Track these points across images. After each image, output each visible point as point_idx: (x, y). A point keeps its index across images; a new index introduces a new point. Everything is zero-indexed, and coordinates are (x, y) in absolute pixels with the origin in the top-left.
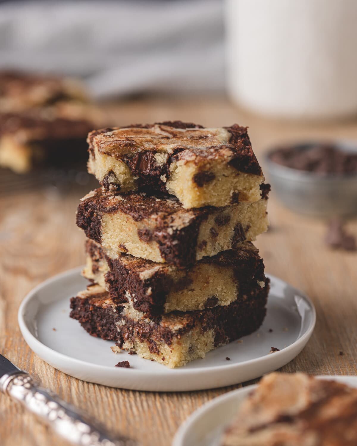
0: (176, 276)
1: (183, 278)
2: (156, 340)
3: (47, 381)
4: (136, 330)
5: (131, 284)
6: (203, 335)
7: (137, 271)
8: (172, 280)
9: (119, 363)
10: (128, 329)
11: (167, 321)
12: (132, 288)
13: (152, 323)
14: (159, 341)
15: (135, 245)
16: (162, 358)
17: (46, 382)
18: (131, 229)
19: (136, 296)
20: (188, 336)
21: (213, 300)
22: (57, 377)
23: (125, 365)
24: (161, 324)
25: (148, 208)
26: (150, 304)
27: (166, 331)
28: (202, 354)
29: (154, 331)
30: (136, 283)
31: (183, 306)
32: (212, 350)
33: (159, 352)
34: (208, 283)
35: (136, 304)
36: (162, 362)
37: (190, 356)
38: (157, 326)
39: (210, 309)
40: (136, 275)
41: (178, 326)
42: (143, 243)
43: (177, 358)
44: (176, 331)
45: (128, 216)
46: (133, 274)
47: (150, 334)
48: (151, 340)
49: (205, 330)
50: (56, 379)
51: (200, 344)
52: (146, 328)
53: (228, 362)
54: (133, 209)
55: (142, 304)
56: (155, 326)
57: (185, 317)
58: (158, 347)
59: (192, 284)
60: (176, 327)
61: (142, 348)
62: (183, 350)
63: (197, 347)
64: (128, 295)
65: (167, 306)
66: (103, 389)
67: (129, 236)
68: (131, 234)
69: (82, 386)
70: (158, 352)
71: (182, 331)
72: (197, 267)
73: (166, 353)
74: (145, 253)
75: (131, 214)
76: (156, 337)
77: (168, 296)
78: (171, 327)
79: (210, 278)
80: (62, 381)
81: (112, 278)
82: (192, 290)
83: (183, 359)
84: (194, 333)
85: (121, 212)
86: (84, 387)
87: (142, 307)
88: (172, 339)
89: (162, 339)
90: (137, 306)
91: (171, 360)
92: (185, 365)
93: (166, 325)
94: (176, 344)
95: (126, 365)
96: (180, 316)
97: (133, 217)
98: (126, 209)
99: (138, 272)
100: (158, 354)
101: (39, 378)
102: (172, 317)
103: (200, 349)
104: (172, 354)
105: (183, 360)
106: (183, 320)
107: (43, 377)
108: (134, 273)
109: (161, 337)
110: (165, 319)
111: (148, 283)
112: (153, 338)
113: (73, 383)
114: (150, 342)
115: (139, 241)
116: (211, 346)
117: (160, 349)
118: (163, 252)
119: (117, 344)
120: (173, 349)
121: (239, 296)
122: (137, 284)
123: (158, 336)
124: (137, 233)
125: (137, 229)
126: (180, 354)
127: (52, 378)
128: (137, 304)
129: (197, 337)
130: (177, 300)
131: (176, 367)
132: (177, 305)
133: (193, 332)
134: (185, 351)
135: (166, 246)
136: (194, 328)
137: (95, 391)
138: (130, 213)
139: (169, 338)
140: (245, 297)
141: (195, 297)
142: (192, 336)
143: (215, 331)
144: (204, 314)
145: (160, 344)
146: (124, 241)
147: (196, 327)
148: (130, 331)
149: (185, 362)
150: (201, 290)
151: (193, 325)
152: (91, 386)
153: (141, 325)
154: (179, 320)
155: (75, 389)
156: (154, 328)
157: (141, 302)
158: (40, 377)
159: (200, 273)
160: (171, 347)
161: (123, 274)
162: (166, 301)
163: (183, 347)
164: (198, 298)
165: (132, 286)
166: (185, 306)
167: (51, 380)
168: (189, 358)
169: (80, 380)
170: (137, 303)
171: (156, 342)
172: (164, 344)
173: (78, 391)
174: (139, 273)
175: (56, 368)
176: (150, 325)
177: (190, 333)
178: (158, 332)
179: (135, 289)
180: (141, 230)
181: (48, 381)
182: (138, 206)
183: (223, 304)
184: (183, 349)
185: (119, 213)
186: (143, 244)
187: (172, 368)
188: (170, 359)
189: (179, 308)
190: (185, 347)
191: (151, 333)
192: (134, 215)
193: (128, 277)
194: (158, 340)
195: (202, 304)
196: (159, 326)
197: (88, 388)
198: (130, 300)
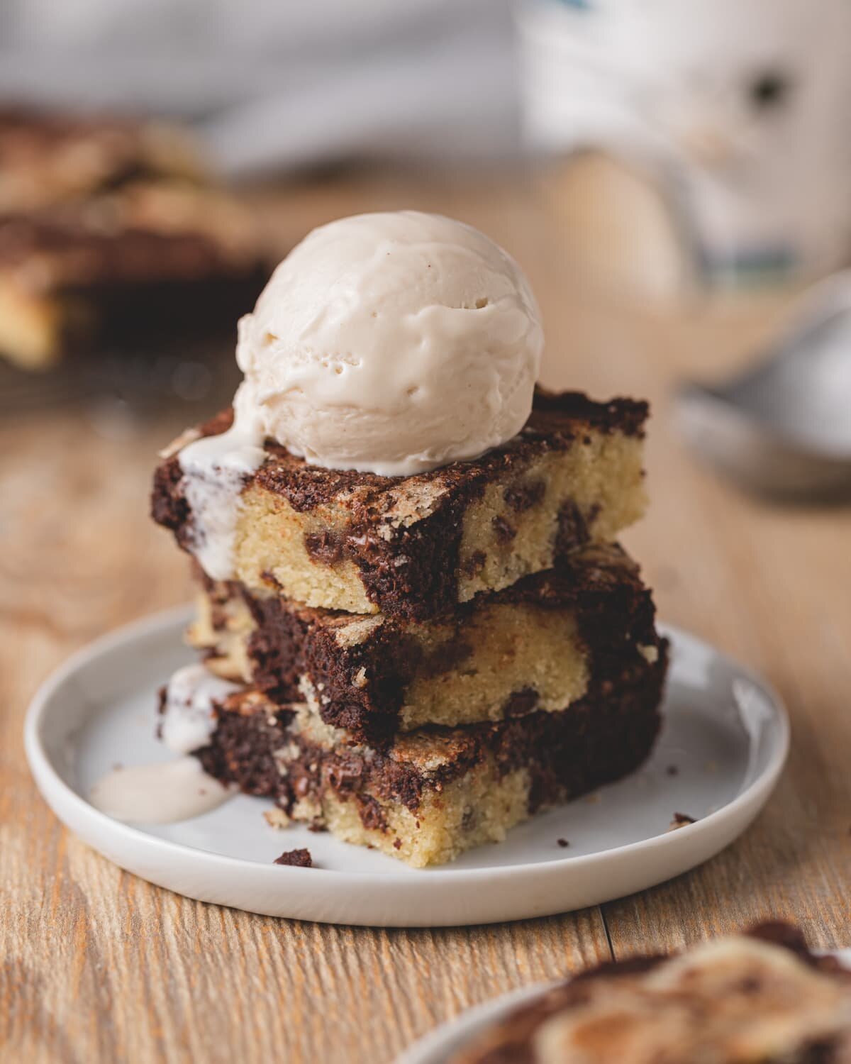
0: (428, 639)
1: (447, 641)
2: (378, 796)
3: (102, 900)
4: (327, 771)
5: (312, 656)
6: (500, 784)
7: (328, 626)
8: (419, 649)
9: (285, 854)
10: (307, 768)
11: (407, 748)
12: (316, 668)
13: (369, 753)
14: (387, 797)
15: (300, 573)
16: (394, 841)
17: (98, 903)
18: (288, 531)
19: (328, 690)
20: (462, 786)
21: (527, 696)
22: (126, 890)
23: (300, 858)
24: (391, 755)
25: (328, 478)
26: (364, 709)
27: (405, 773)
28: (498, 832)
29: (373, 773)
30: (327, 655)
31: (449, 712)
32: (521, 823)
33: (386, 826)
34: (511, 653)
35: (327, 710)
36: (396, 853)
37: (466, 838)
38: (382, 760)
39: (517, 719)
40: (326, 634)
41: (436, 761)
42: (319, 567)
43: (434, 842)
44: (430, 771)
45: (278, 498)
46: (318, 633)
47: (364, 782)
48: (366, 795)
49: (504, 770)
50: (123, 895)
51: (491, 807)
52: (353, 766)
53: (565, 851)
54: (291, 479)
55: (342, 709)
56: (377, 760)
57: (453, 738)
58: (383, 813)
59: (470, 658)
60: (430, 762)
61: (344, 815)
62: (448, 821)
63: (484, 814)
64: (305, 686)
65: (407, 714)
66: (244, 921)
67: (283, 552)
68: (287, 545)
69: (192, 914)
70: (383, 827)
71: (448, 773)
72: (484, 614)
73: (404, 830)
74: (328, 592)
75: (286, 492)
76: (379, 789)
77: (410, 689)
78: (417, 763)
79: (517, 640)
80: (140, 901)
81: (263, 646)
82: (472, 673)
83: (449, 843)
84: (477, 777)
85: (261, 486)
86: (195, 915)
87: (343, 718)
88: (421, 793)
89: (394, 793)
90: (331, 714)
91: (417, 848)
92: (453, 858)
93: (406, 757)
94: (431, 807)
95: (302, 858)
96: (441, 736)
97: (291, 500)
98: (273, 479)
99: (333, 628)
100: (384, 831)
101: (82, 894)
102: (420, 738)
103: (493, 820)
104: (419, 831)
105: (448, 846)
106: (449, 746)
107: (92, 890)
108: (321, 632)
109: (391, 789)
110: (402, 742)
111: (358, 656)
112: (371, 790)
113: (169, 907)
114: (364, 800)
115: (310, 563)
116: (519, 812)
117: (388, 819)
118: (371, 588)
119: (279, 805)
120: (423, 819)
121: (593, 685)
122: (329, 659)
123: (385, 785)
124: (303, 544)
125: (301, 533)
126: (440, 832)
127: (114, 893)
128: (330, 711)
129: (483, 789)
130: (433, 699)
131: (431, 864)
132: (434, 710)
133: (474, 775)
134: (452, 825)
135: (377, 572)
136: (477, 766)
137: (224, 925)
138: (283, 489)
139: (413, 791)
140: (608, 686)
141: (480, 689)
142: (472, 787)
143: (532, 773)
144: (501, 731)
145: (390, 807)
146: (271, 564)
147: (482, 763)
148: (311, 774)
149: (452, 851)
150: (494, 670)
151: (476, 757)
152: (214, 914)
153: (340, 758)
154: (439, 746)
155: (174, 920)
156: (374, 764)
157: (340, 705)
158: (83, 889)
159: (492, 628)
160: (418, 815)
161: (291, 634)
162: (405, 702)
163: (447, 814)
164: (487, 691)
165: (318, 665)
166: (453, 712)
167: (111, 896)
168: (462, 843)
169: (187, 898)
170: (331, 708)
171: (378, 803)
172: (400, 806)
173: (179, 926)
174: (334, 630)
175: (125, 867)
176: (363, 758)
177: (466, 779)
178: (383, 775)
179: (325, 672)
180: (313, 535)
181: (105, 900)
182: (304, 472)
183: (552, 705)
184: (447, 818)
185: (255, 490)
186: (321, 570)
187: (421, 868)
188: (415, 845)
189: (438, 717)
190: (453, 814)
191: (365, 778)
192: (294, 494)
193: (307, 640)
194: (385, 796)
195: (496, 707)
196: (386, 760)
197: (207, 917)
198: (311, 698)
